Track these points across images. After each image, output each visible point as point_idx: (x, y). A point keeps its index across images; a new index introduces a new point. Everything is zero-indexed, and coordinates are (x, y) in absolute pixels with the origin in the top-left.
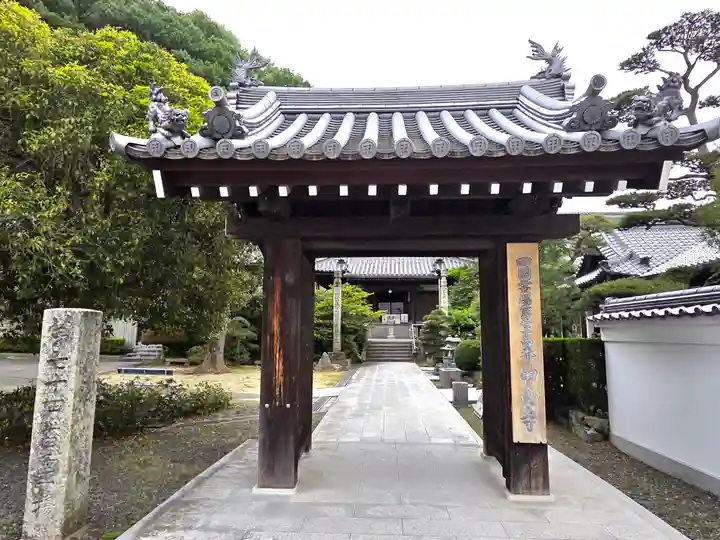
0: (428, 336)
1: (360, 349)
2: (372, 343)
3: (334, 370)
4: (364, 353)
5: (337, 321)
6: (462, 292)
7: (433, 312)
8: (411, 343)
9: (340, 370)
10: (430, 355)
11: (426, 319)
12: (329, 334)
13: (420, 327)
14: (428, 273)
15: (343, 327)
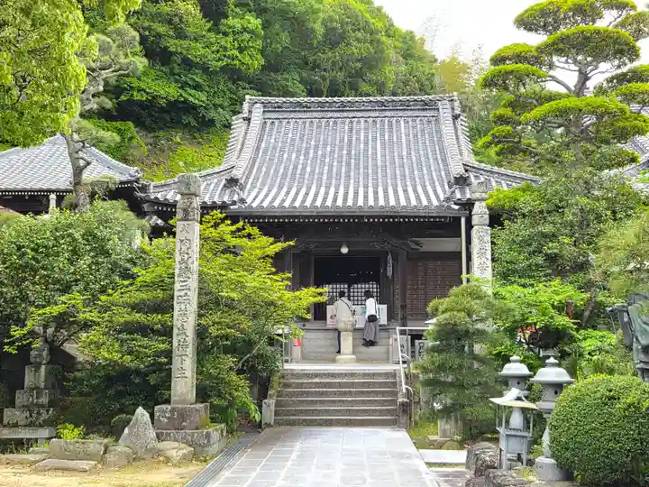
0: (438, 358)
1: (262, 393)
2: (299, 376)
3: (168, 460)
4: (270, 403)
5: (185, 317)
6: (526, 243)
7: (455, 290)
8: (394, 375)
9: (185, 460)
10: (447, 412)
11: (435, 313)
12: (158, 354)
13: (416, 336)
14: (435, 203)
15: (201, 333)
